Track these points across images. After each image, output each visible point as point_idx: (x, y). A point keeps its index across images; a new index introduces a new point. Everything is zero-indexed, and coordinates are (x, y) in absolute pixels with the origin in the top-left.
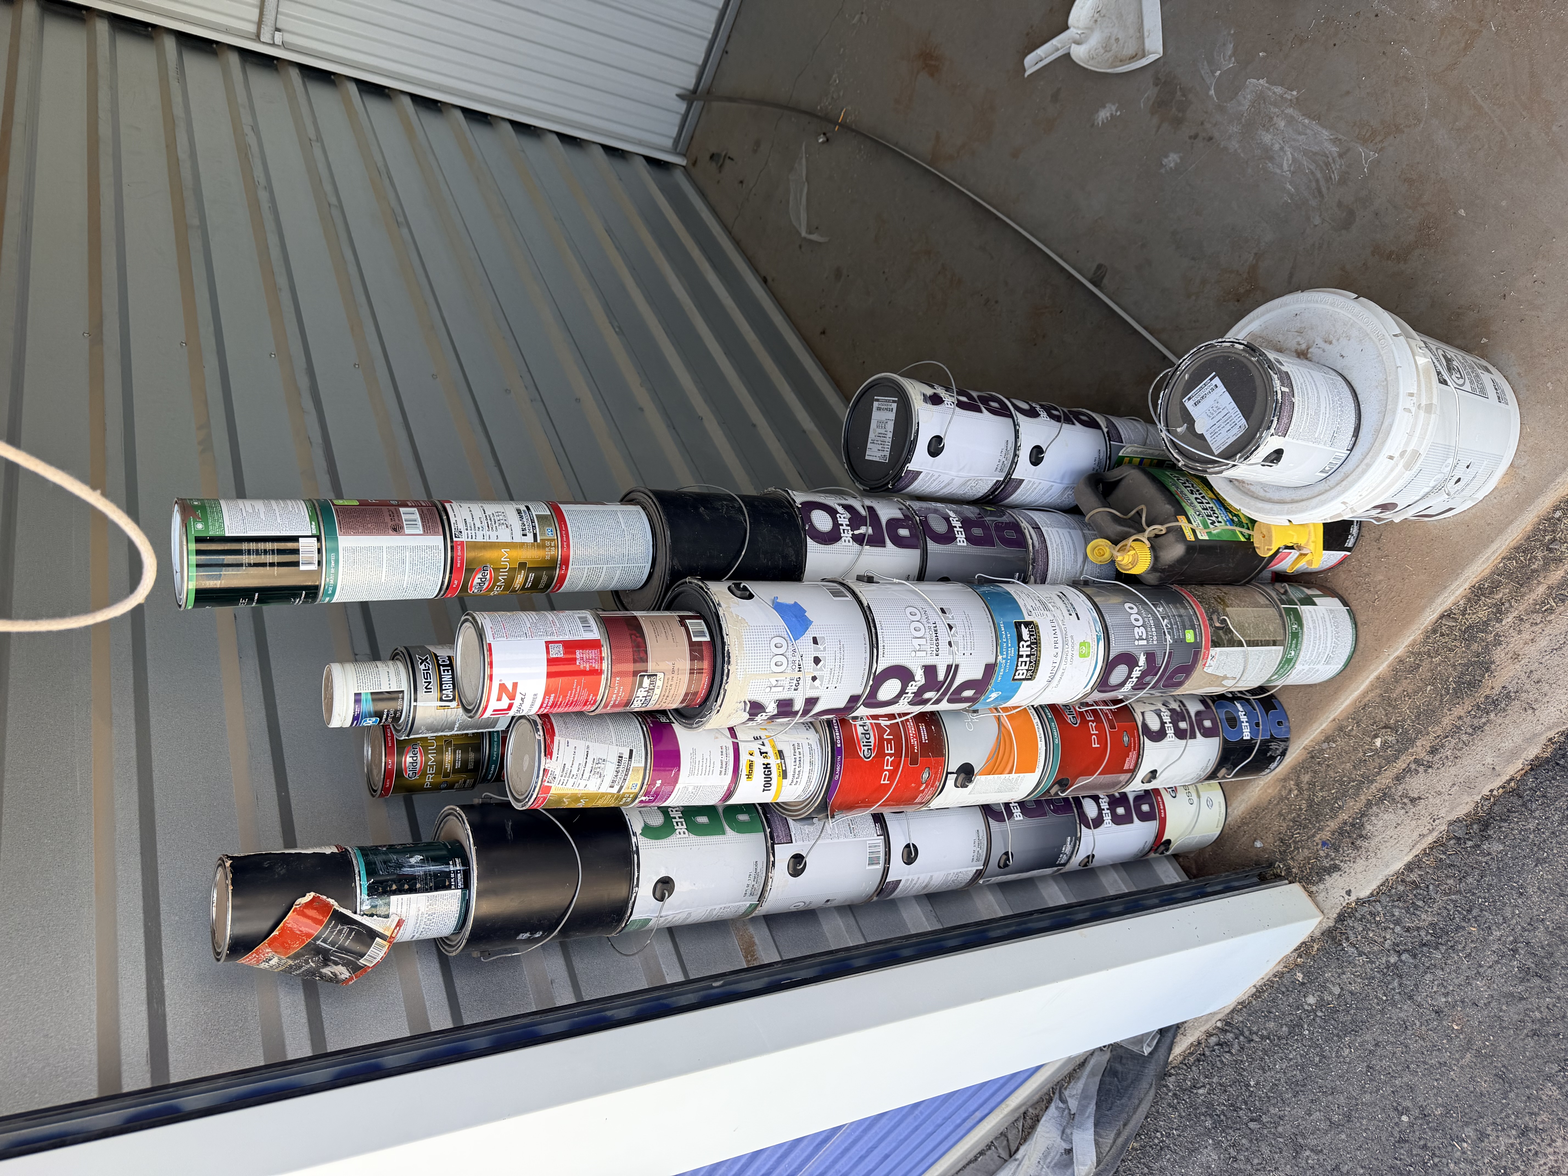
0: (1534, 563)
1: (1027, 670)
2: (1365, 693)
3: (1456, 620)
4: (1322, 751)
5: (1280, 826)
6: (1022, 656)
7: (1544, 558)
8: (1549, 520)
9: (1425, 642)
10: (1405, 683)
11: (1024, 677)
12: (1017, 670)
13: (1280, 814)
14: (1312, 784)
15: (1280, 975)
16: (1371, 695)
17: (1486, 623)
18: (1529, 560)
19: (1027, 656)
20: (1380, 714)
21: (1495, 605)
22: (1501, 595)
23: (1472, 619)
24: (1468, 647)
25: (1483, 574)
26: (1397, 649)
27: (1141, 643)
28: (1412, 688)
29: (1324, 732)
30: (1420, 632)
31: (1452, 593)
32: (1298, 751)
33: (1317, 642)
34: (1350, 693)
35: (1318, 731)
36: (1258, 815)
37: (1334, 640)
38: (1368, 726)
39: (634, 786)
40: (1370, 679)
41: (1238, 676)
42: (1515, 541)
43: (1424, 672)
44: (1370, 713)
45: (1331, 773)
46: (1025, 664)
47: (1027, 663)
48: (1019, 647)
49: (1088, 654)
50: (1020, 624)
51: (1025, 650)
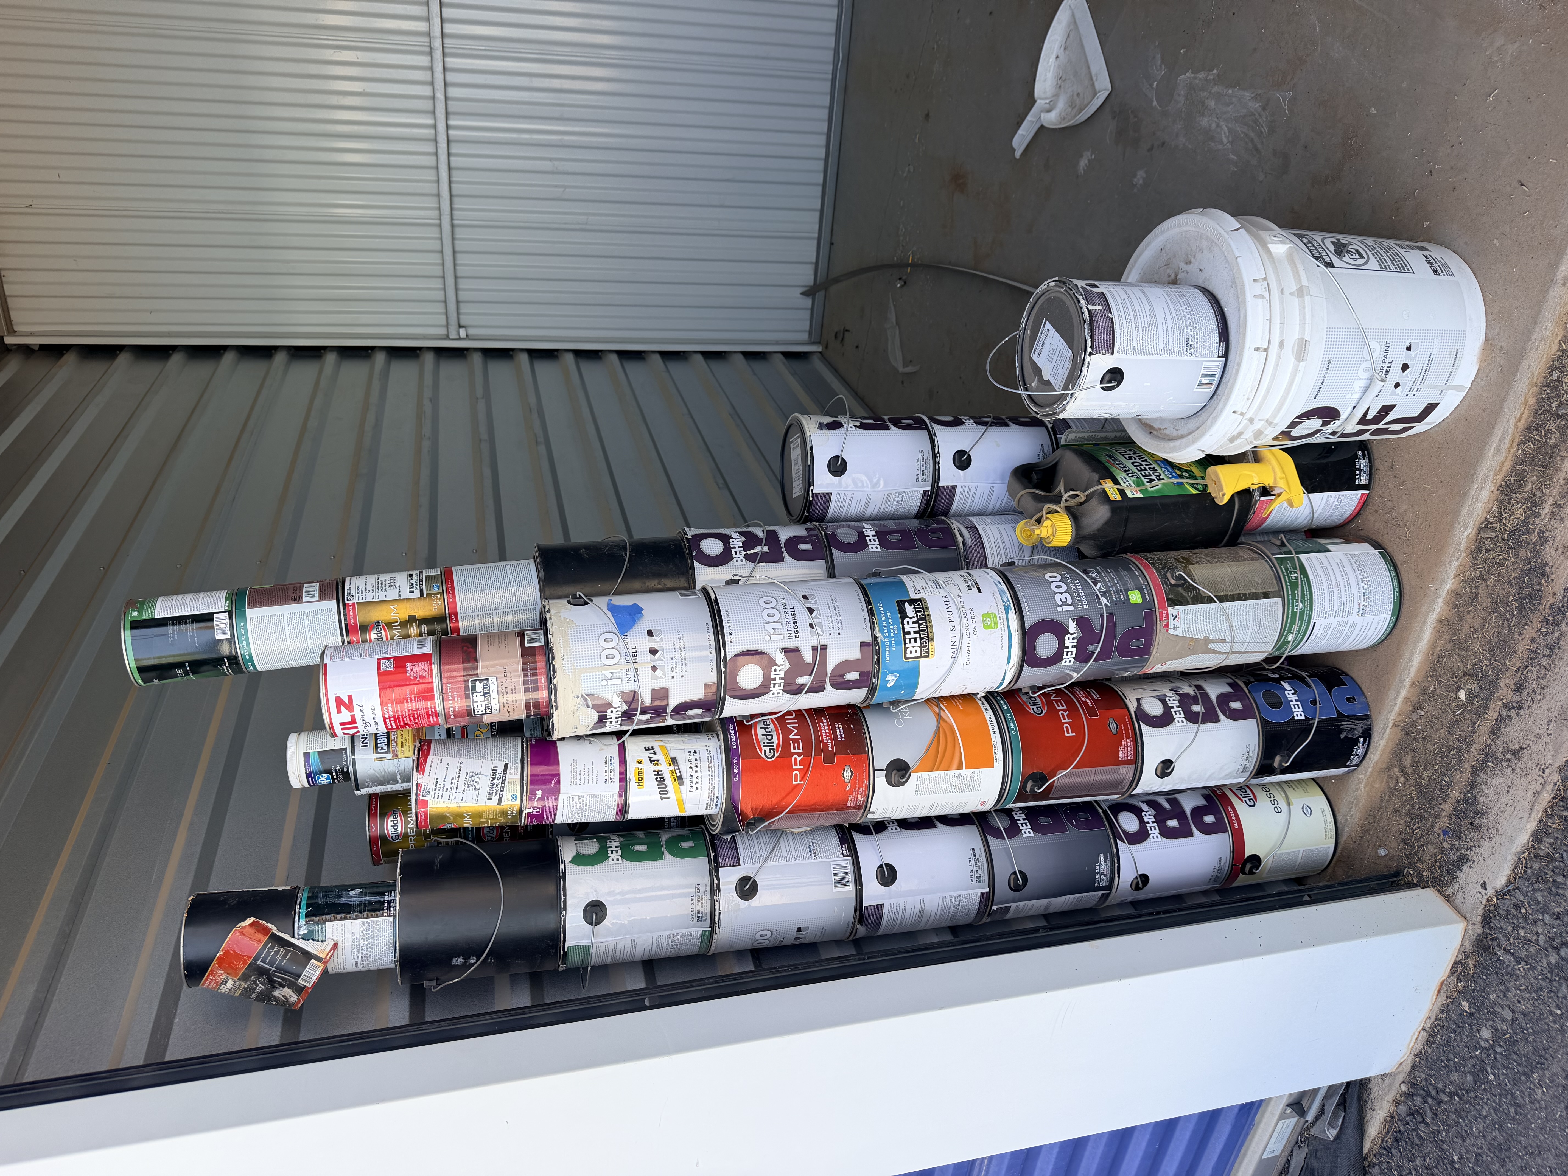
0: (1550, 438)
1: (920, 647)
2: (1434, 644)
3: (1494, 529)
4: (1413, 724)
5: (1398, 824)
6: (909, 633)
7: (1559, 428)
8: (1548, 385)
9: (1474, 566)
10: (1469, 617)
11: (918, 654)
12: (906, 649)
13: (1395, 811)
14: (1414, 764)
15: (1444, 1009)
16: (1441, 643)
17: (1525, 523)
18: (1545, 436)
19: (915, 632)
20: (1456, 662)
21: (1528, 499)
22: (1530, 486)
23: (1510, 523)
24: (1516, 556)
25: (1504, 469)
26: (1443, 581)
27: (1065, 608)
28: (1477, 623)
29: (1407, 700)
30: (1464, 555)
31: (1477, 499)
32: (1388, 730)
33: (1335, 590)
34: (1415, 648)
35: (1400, 700)
36: (1375, 817)
37: (1362, 585)
38: (1448, 681)
39: (514, 798)
40: (1429, 624)
41: (1228, 637)
42: (1523, 421)
43: (1484, 600)
44: (1446, 663)
45: (1429, 746)
46: (916, 641)
47: (918, 640)
48: (903, 625)
49: (996, 626)
50: (903, 602)
51: (911, 627)
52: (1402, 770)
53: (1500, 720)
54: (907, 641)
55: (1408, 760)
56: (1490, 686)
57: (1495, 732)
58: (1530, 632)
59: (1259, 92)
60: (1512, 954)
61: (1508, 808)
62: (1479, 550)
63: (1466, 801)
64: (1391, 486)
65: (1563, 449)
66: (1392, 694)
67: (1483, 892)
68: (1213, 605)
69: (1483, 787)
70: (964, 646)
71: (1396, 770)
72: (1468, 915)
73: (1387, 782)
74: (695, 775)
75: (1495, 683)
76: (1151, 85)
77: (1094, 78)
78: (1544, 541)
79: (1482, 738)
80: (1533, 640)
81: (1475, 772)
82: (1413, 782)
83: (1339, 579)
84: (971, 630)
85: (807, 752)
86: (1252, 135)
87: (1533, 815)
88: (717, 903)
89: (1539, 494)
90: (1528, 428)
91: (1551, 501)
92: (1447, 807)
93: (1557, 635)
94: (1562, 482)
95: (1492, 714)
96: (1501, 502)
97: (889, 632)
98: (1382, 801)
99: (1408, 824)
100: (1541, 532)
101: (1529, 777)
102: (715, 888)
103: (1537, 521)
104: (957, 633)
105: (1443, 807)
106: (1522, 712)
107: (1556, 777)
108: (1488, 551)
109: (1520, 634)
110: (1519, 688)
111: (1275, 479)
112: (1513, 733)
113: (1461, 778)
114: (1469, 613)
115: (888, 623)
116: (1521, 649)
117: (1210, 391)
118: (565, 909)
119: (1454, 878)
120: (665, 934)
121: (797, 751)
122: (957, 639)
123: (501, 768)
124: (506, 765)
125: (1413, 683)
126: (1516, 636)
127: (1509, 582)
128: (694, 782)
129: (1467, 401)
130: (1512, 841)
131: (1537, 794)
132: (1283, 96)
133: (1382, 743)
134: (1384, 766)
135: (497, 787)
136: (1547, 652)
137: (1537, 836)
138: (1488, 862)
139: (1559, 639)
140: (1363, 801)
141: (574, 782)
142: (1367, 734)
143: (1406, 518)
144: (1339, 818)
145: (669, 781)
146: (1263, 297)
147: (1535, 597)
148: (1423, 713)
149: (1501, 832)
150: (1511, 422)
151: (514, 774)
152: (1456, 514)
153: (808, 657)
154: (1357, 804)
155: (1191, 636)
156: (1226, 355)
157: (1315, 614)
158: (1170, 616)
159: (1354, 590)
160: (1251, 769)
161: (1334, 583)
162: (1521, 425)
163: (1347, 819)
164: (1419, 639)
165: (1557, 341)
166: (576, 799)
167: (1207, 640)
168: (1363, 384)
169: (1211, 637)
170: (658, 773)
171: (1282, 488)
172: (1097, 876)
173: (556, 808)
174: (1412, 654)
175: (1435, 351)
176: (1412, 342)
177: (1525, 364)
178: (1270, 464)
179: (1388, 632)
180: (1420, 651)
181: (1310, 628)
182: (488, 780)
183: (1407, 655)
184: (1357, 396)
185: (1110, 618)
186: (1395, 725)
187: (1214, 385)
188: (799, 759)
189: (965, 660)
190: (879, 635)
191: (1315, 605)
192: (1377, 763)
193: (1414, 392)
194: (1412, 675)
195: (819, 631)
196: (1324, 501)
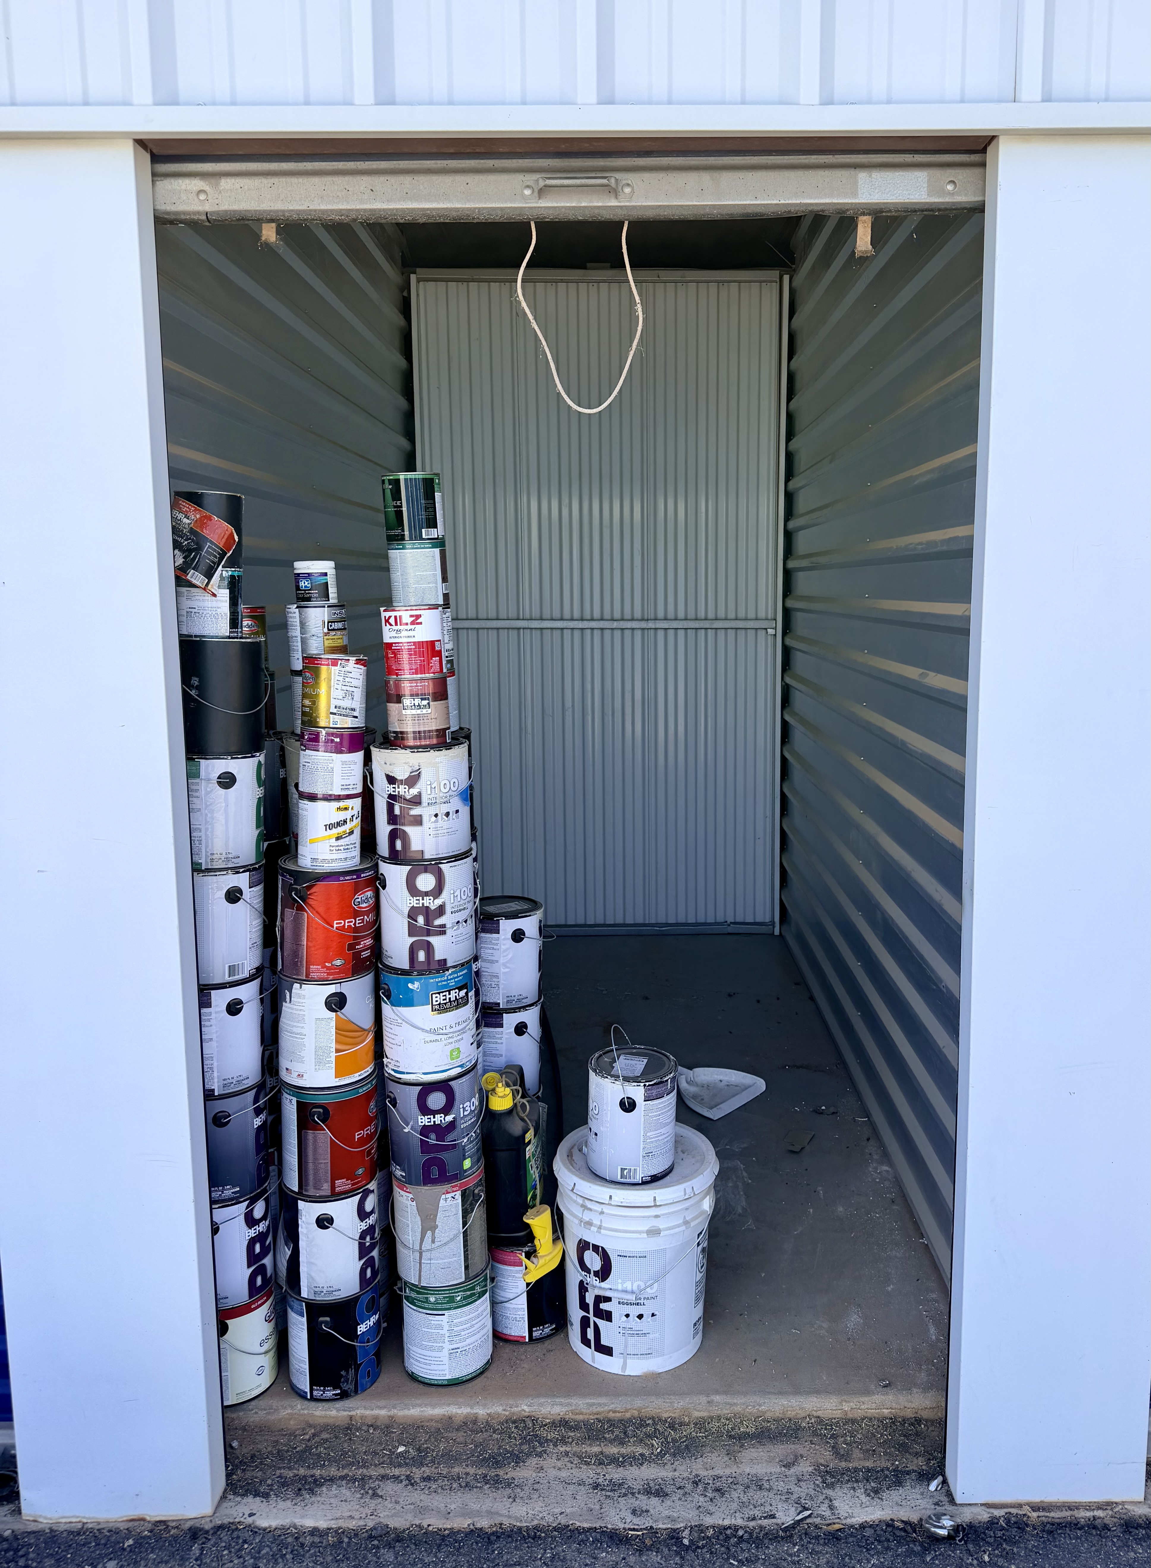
0: (609, 1434)
1: (439, 1004)
2: (432, 1419)
3: (534, 1425)
4: (359, 1429)
5: (266, 1447)
6: (449, 994)
7: (618, 1436)
8: (642, 1420)
9: (502, 1422)
10: (462, 1433)
11: (434, 1003)
12: (439, 993)
13: (277, 1441)
14: (325, 1440)
16: (435, 1423)
17: (547, 1441)
18: (609, 1430)
19: (450, 998)
20: (424, 1437)
21: (564, 1436)
22: (573, 1434)
23: (542, 1432)
24: (522, 1444)
25: (577, 1416)
26: (485, 1406)
27: (462, 1110)
28: (462, 1439)
29: (376, 1418)
30: (507, 1413)
31: (553, 1405)
32: (345, 1413)
33: (469, 1325)
34: (426, 1405)
35: (376, 1412)
36: (261, 1431)
37: (471, 1346)
38: (407, 1438)
39: (335, 723)
40: (448, 1409)
41: (437, 1244)
42: (613, 1415)
43: (479, 1437)
44: (419, 1432)
45: (346, 1445)
46: (444, 1000)
47: (445, 1002)
48: (455, 989)
49: (452, 1059)
50: (467, 988)
51: (453, 995)
52: (314, 1435)
53: (396, 1478)
54: (444, 994)
55: (325, 1436)
56: (419, 1462)
57: (384, 1477)
58: (472, 1470)
59: (748, 1210)
60: (202, 1554)
61: (328, 1506)
62: (514, 1422)
63: (315, 1481)
64: (537, 1354)
65: (605, 1443)
66: (382, 1403)
67: (246, 1516)
68: (461, 1226)
69: (335, 1486)
70: (439, 1037)
71: (313, 1431)
72: (216, 1515)
73: (299, 1429)
74: (342, 848)
75: (422, 1465)
76: (727, 1145)
77: (718, 1107)
78: (539, 1455)
79: (374, 1472)
80: (467, 1474)
81: (343, 1478)
82: (309, 1444)
83: (476, 1326)
84: (451, 1040)
85: (356, 929)
86: (722, 1212)
87: (333, 1522)
88: (225, 873)
89: (570, 1440)
90: (609, 1421)
91: (568, 1449)
92: (302, 1472)
93: (479, 1485)
94: (584, 1450)
95: (397, 1472)
96: (553, 1423)
97: (451, 979)
98: (279, 1431)
99: (271, 1453)
100: (545, 1451)
101: (362, 1508)
102: (236, 870)
103: (552, 1447)
104: (449, 1030)
105: (301, 1469)
106: (409, 1487)
107: (371, 1524)
108: (516, 1427)
109: (467, 1466)
110: (427, 1479)
111: (544, 1256)
112: (389, 1488)
113: (333, 1471)
114: (465, 1432)
115: (456, 978)
116: (456, 1470)
117: (619, 1179)
118: (232, 758)
119: (243, 1495)
120: (202, 834)
121: (357, 922)
122: (444, 1031)
123: (355, 714)
124: (356, 717)
125: (393, 1417)
126: (464, 1464)
127: (500, 1447)
128: (337, 848)
129: (615, 1376)
130: (302, 1517)
131: (351, 1517)
132: (750, 1223)
133: (334, 1413)
134: (311, 1422)
135: (344, 712)
136: (463, 1484)
137: (314, 1531)
138: (275, 1510)
139: (476, 1487)
140: (272, 1418)
141: (344, 763)
142: (344, 1395)
143: (519, 1369)
144: (253, 1403)
145: (340, 830)
146: (685, 1195)
147: (498, 1464)
148: (371, 1431)
149: (306, 1508)
150: (612, 1406)
151: (349, 723)
152: (539, 1396)
153: (438, 922)
154: (269, 1413)
155: (439, 1214)
156: (644, 1183)
157: (452, 1312)
158: (454, 1193)
159: (468, 1341)
160: (318, 1299)
161: (473, 1323)
162: (611, 1415)
163: (252, 1410)
164: (434, 1406)
165: (671, 1414)
166: (331, 765)
167: (434, 1228)
168: (629, 1288)
169: (437, 1231)
170: (345, 822)
171: (538, 1263)
172: (221, 1188)
173: (318, 751)
174: (420, 1406)
175: (651, 1336)
176: (657, 1316)
177: (653, 1398)
178: (554, 1250)
179: (433, 1382)
180: (422, 1411)
181: (440, 1312)
182: (349, 706)
183: (418, 1402)
184: (620, 1288)
185: (454, 1146)
186: (351, 1418)
187: (623, 1180)
188: (352, 924)
189: (428, 1039)
190: (450, 971)
191: (459, 1311)
192: (312, 1415)
193: (621, 1332)
194: (401, 1413)
195: (455, 928)
196: (520, 1307)
